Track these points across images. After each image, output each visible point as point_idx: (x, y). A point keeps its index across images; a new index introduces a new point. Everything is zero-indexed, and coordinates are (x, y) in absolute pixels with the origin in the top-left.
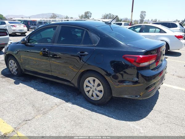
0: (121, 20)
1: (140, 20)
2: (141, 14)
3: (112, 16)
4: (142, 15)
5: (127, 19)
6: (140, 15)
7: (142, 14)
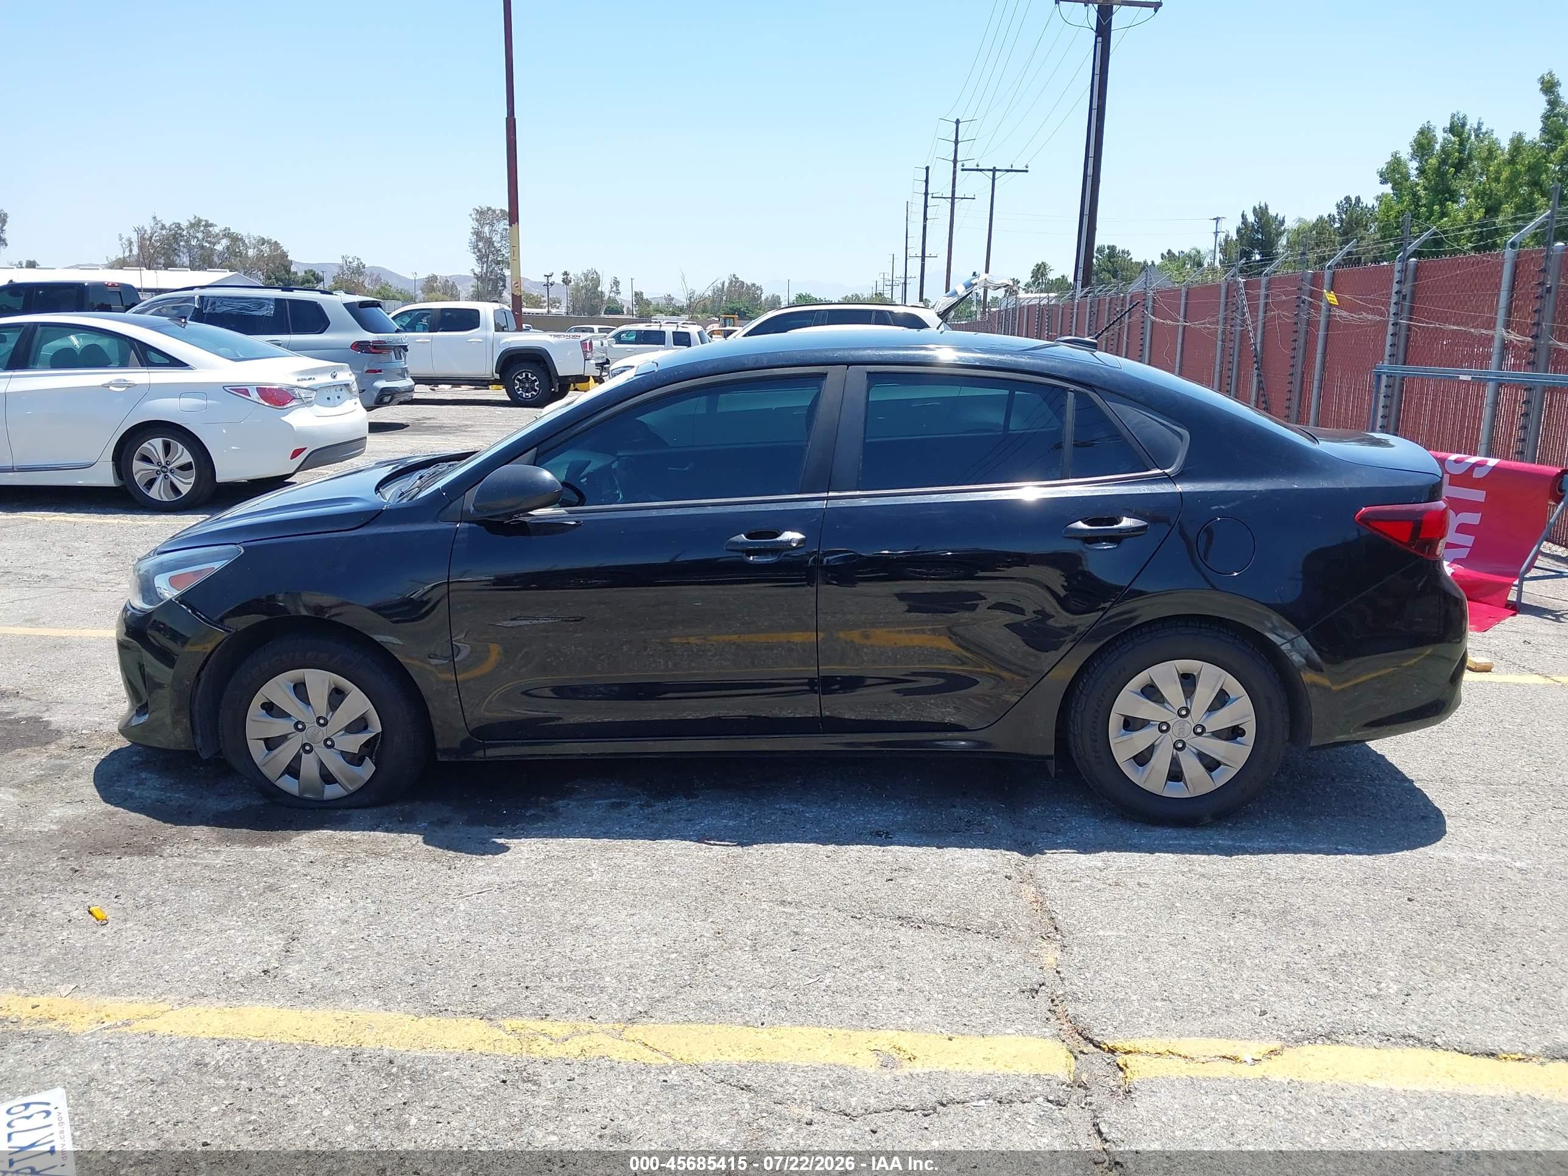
0: (312, 280)
1: (478, 278)
2: (478, 234)
3: (225, 242)
4: (489, 242)
5: (359, 270)
6: (468, 236)
7: (486, 229)
